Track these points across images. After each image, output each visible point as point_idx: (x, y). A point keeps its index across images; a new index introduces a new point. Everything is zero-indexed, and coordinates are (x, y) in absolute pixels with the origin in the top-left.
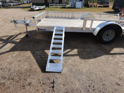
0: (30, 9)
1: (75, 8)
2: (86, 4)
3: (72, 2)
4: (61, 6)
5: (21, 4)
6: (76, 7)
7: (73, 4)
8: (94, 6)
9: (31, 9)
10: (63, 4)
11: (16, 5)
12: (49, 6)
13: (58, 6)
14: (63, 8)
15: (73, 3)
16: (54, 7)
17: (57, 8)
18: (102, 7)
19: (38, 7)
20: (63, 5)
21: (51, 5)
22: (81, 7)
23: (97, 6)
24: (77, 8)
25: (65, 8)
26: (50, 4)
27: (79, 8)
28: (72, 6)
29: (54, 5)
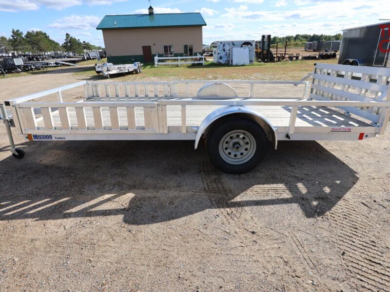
0: (94, 73)
1: (232, 66)
2: (265, 52)
3: (221, 48)
4: (190, 63)
5: (78, 61)
6: (234, 63)
7: (223, 54)
8: (291, 58)
9: (98, 72)
10: (196, 54)
11: (64, 65)
12: (154, 64)
13: (179, 63)
14: (193, 66)
15: (224, 50)
16: (168, 65)
17: (177, 66)
18: (314, 58)
19: (117, 66)
20: (196, 59)
21: (159, 61)
22: (247, 62)
23: (300, 58)
24: (236, 66)
25: (200, 65)
26: (156, 58)
27: (243, 65)
28: (221, 61)
29: (168, 60)
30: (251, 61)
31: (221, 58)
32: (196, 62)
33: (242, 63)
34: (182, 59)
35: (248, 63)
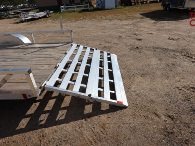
1: (105, 9)
7: (100, 3)
13: (75, 9)
14: (84, 11)
16: (69, 11)
17: (74, 11)
23: (148, 2)
24: (108, 9)
25: (87, 10)
27: (112, 9)
28: (99, 7)
29: (70, 8)
30: (116, 6)
31: (99, 5)
32: (85, 8)
33: (110, 8)
34: (77, 7)
35: (114, 8)
